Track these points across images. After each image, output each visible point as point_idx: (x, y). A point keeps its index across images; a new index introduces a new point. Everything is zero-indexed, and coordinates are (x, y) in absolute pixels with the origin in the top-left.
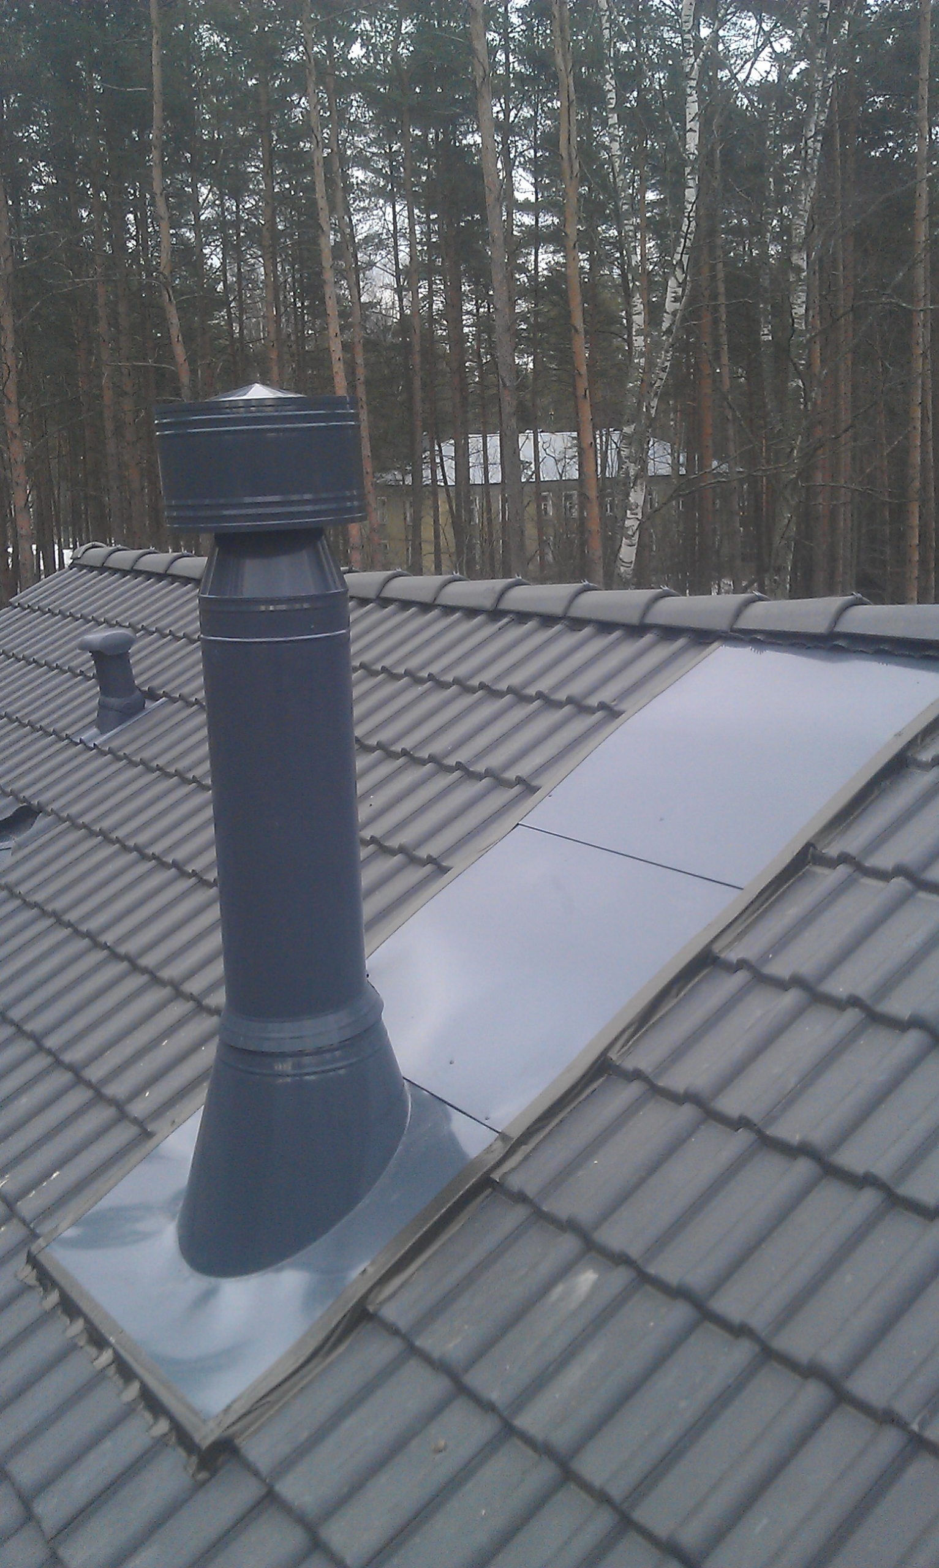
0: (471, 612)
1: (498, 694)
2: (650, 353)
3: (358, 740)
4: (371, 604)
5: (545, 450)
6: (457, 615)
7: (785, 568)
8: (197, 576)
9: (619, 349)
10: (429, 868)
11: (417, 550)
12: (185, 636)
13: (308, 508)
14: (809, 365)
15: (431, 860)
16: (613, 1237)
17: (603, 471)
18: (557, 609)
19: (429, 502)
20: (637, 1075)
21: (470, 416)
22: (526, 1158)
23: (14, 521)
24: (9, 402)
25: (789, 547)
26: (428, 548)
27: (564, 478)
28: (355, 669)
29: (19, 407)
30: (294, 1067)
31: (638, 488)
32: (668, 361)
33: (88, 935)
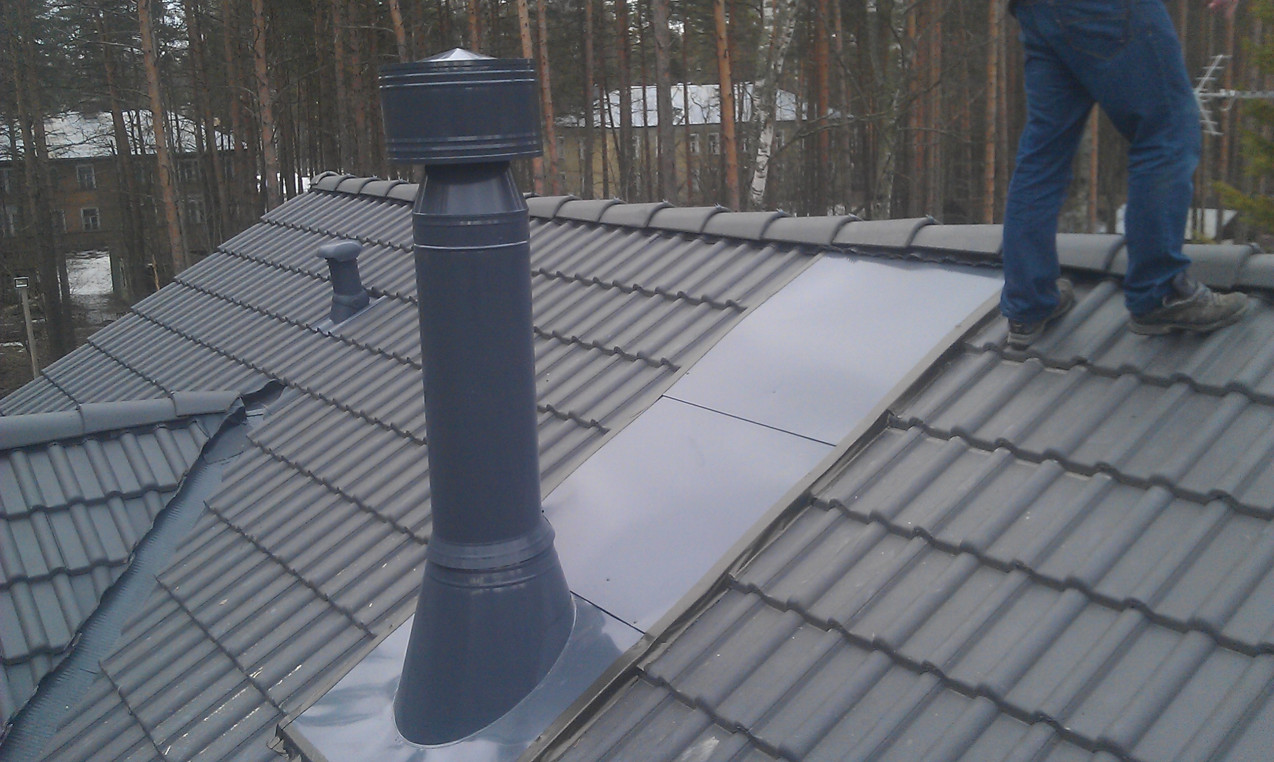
0: (628, 229)
1: (648, 294)
2: (777, 22)
3: (536, 330)
4: (549, 223)
5: (693, 99)
6: (617, 231)
7: (886, 196)
8: (411, 199)
9: (754, 18)
10: (592, 430)
11: (589, 180)
12: (401, 247)
13: (498, 146)
14: (906, 32)
15: (594, 424)
16: (731, 712)
17: (740, 118)
18: (696, 228)
19: (599, 141)
20: (752, 589)
21: (632, 71)
22: (666, 652)
23: (262, 154)
24: (258, 57)
25: (889, 179)
26: (598, 178)
27: (708, 123)
28: (535, 274)
29: (267, 62)
30: (486, 581)
31: (767, 131)
32: (792, 28)
33: (324, 482)
